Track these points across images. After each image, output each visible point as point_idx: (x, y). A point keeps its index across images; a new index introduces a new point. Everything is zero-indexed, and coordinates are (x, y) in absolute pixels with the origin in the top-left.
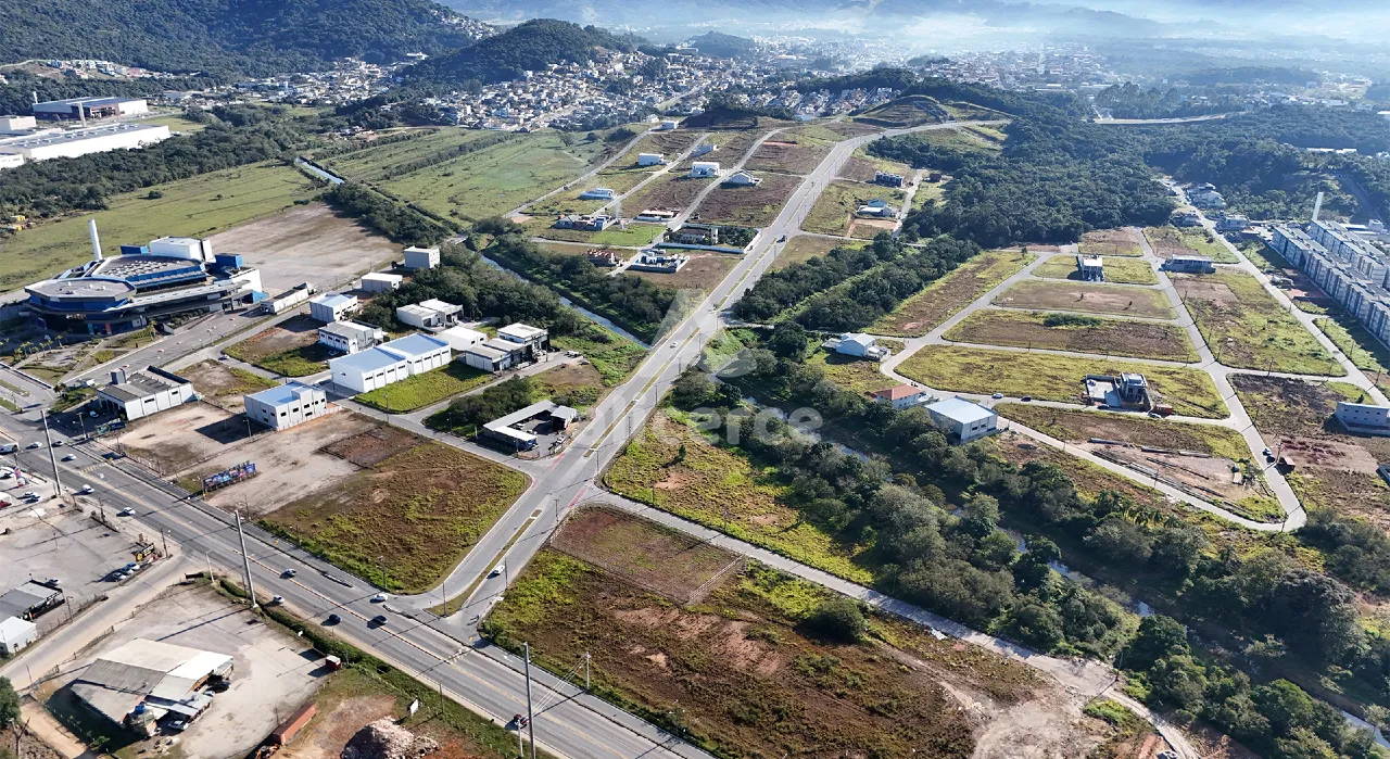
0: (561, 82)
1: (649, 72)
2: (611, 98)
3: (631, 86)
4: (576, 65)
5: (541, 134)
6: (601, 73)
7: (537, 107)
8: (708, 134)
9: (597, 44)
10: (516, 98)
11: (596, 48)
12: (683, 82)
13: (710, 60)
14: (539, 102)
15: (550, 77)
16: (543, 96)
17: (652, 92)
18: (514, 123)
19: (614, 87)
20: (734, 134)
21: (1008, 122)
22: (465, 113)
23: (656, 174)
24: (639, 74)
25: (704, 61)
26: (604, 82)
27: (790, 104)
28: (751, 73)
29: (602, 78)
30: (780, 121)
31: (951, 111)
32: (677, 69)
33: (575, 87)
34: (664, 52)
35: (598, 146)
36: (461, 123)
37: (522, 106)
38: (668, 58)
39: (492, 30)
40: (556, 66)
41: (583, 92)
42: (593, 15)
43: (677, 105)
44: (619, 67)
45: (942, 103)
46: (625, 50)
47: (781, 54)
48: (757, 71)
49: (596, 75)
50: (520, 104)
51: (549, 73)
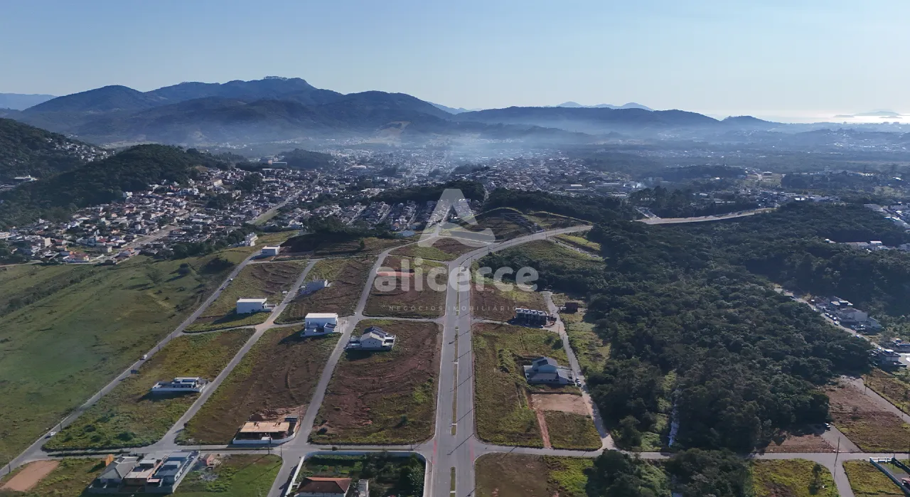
0: (161, 201)
1: (248, 186)
2: (211, 213)
3: (231, 200)
4: (176, 184)
5: (128, 266)
6: (201, 190)
7: (130, 231)
8: (315, 261)
9: (197, 164)
10: (108, 223)
11: (197, 167)
12: (278, 194)
13: (298, 172)
14: (133, 225)
15: (149, 197)
16: (138, 219)
17: (250, 203)
18: (100, 253)
19: (213, 202)
20: (344, 261)
21: (589, 228)
22: (43, 246)
23: (261, 329)
24: (237, 189)
25: (293, 173)
26: (203, 198)
27: (382, 214)
28: (334, 182)
29: (202, 195)
30: (386, 241)
31: (537, 222)
32: (272, 182)
33: (176, 205)
34: (259, 167)
35: (190, 282)
36: (36, 258)
37: (114, 232)
38: (263, 173)
39: (104, 153)
40: (157, 186)
41: (181, 211)
42: (201, 137)
43: (275, 218)
44: (218, 183)
45: (525, 214)
46: (224, 167)
47: (353, 164)
48: (339, 180)
49: (196, 192)
50: (112, 229)
51: (150, 193)
